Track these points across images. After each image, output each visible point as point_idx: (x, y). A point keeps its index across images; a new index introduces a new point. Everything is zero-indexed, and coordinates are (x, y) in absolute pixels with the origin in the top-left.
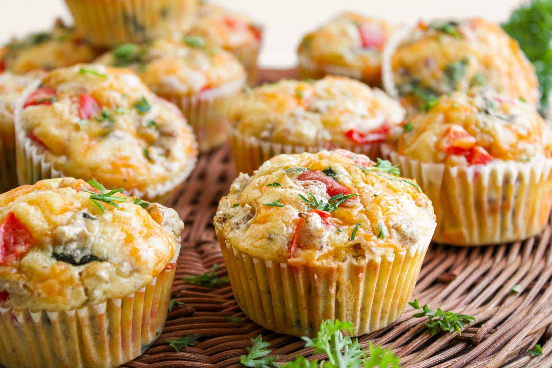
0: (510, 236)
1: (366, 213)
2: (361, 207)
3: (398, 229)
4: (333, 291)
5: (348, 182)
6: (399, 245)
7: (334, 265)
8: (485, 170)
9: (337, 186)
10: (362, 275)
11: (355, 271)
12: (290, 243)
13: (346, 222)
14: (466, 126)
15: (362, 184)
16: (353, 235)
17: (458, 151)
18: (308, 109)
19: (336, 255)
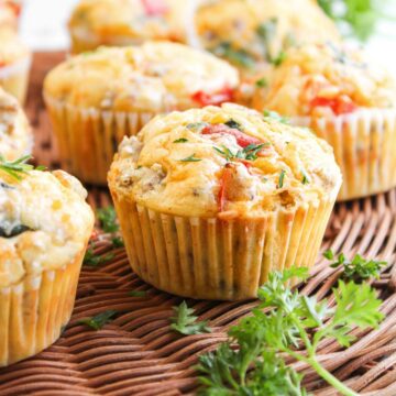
0: (376, 188)
1: (284, 160)
3: (319, 174)
4: (262, 243)
5: (254, 131)
6: (321, 190)
7: (264, 214)
8: (353, 118)
9: (246, 137)
10: (291, 224)
11: (284, 220)
12: (219, 196)
13: (267, 170)
14: (326, 75)
15: (270, 133)
16: (280, 182)
17: (322, 101)
18: (147, 74)
19: (265, 205)
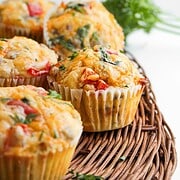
1: (47, 124)
2: (43, 121)
3: (64, 133)
4: (29, 169)
5: (35, 106)
8: (105, 93)
9: (29, 108)
14: (94, 69)
15: (43, 107)
17: (90, 82)
18: (6, 57)
19: (31, 149)
